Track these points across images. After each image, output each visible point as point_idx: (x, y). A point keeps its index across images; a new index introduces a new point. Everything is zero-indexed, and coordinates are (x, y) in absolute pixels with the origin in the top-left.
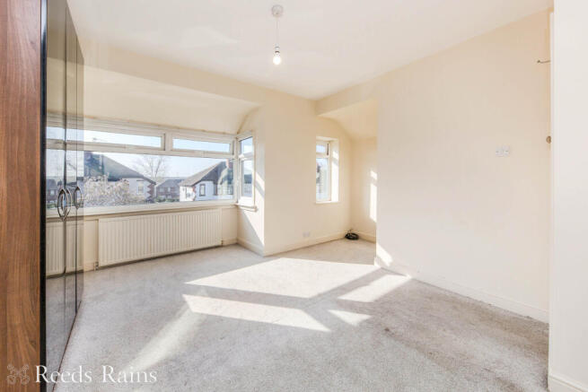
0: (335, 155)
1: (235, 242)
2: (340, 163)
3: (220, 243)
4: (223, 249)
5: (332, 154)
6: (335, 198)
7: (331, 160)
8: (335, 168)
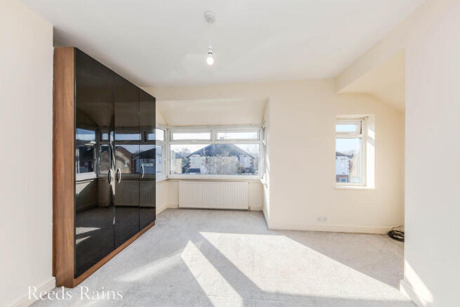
0: (371, 133)
1: (259, 209)
2: (377, 143)
3: (247, 208)
4: (248, 212)
5: (366, 132)
6: (371, 184)
7: (365, 139)
8: (371, 149)
